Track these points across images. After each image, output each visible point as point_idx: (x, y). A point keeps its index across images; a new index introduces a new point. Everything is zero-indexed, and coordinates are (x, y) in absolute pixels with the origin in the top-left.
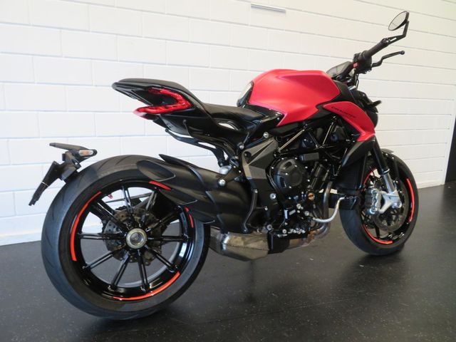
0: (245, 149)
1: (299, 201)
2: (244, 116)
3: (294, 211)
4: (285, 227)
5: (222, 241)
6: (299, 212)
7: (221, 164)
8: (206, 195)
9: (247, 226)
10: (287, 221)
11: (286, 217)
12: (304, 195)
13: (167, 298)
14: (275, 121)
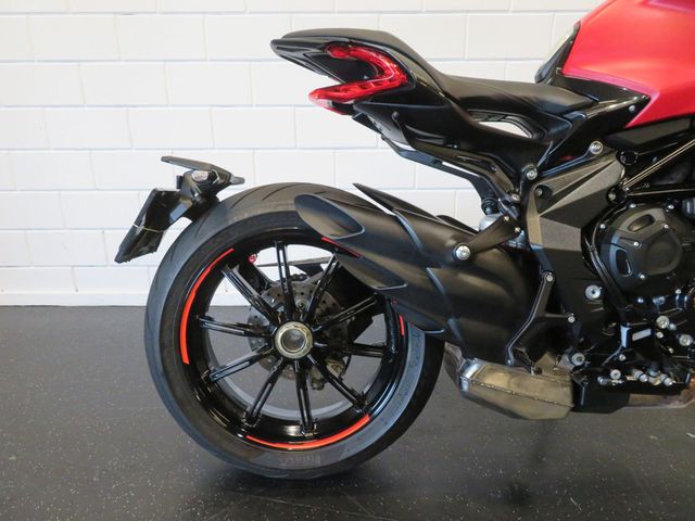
0: (539, 178)
1: (664, 308)
2: (543, 103)
3: (646, 333)
4: (617, 365)
5: (463, 371)
6: (660, 335)
7: (488, 210)
8: (428, 275)
9: (515, 352)
10: (623, 351)
11: (624, 343)
12: (682, 296)
13: (342, 458)
14: (624, 114)
